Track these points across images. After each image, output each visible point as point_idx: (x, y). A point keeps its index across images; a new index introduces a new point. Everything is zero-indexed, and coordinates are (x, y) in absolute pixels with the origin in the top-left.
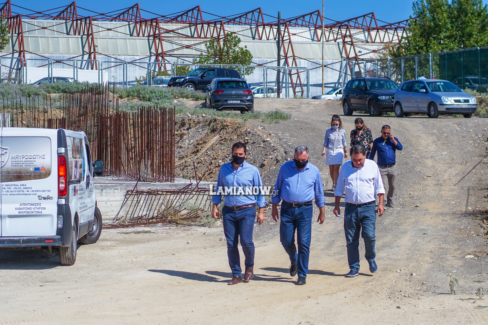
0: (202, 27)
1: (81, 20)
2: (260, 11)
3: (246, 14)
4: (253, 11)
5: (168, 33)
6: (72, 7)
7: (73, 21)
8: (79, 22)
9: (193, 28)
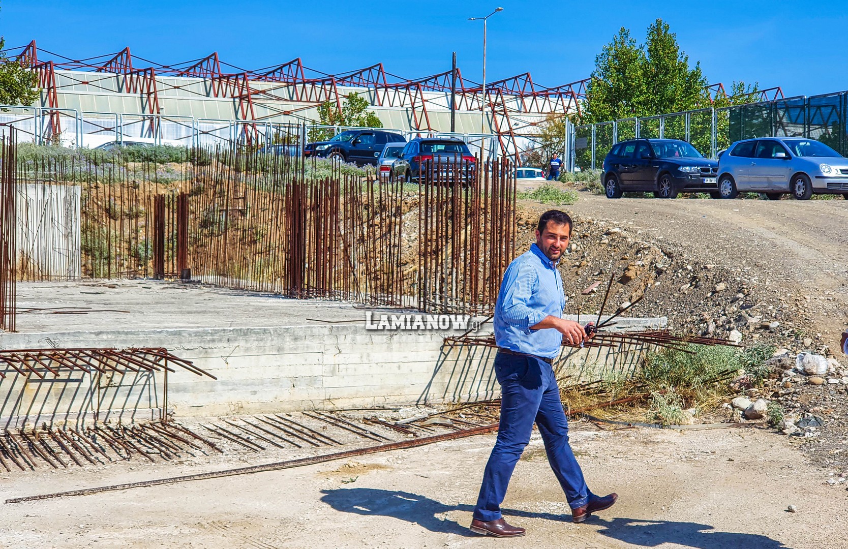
0: (304, 87)
1: (138, 72)
2: (380, 68)
3: (361, 73)
4: (370, 69)
5: (257, 94)
6: (124, 55)
7: (126, 75)
8: (135, 76)
9: (291, 88)
